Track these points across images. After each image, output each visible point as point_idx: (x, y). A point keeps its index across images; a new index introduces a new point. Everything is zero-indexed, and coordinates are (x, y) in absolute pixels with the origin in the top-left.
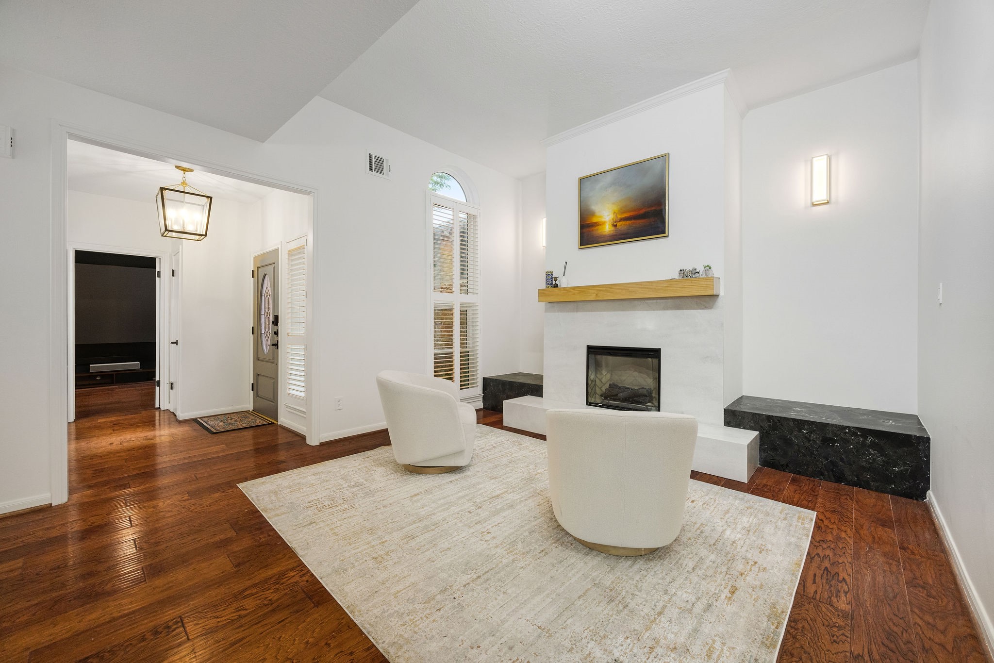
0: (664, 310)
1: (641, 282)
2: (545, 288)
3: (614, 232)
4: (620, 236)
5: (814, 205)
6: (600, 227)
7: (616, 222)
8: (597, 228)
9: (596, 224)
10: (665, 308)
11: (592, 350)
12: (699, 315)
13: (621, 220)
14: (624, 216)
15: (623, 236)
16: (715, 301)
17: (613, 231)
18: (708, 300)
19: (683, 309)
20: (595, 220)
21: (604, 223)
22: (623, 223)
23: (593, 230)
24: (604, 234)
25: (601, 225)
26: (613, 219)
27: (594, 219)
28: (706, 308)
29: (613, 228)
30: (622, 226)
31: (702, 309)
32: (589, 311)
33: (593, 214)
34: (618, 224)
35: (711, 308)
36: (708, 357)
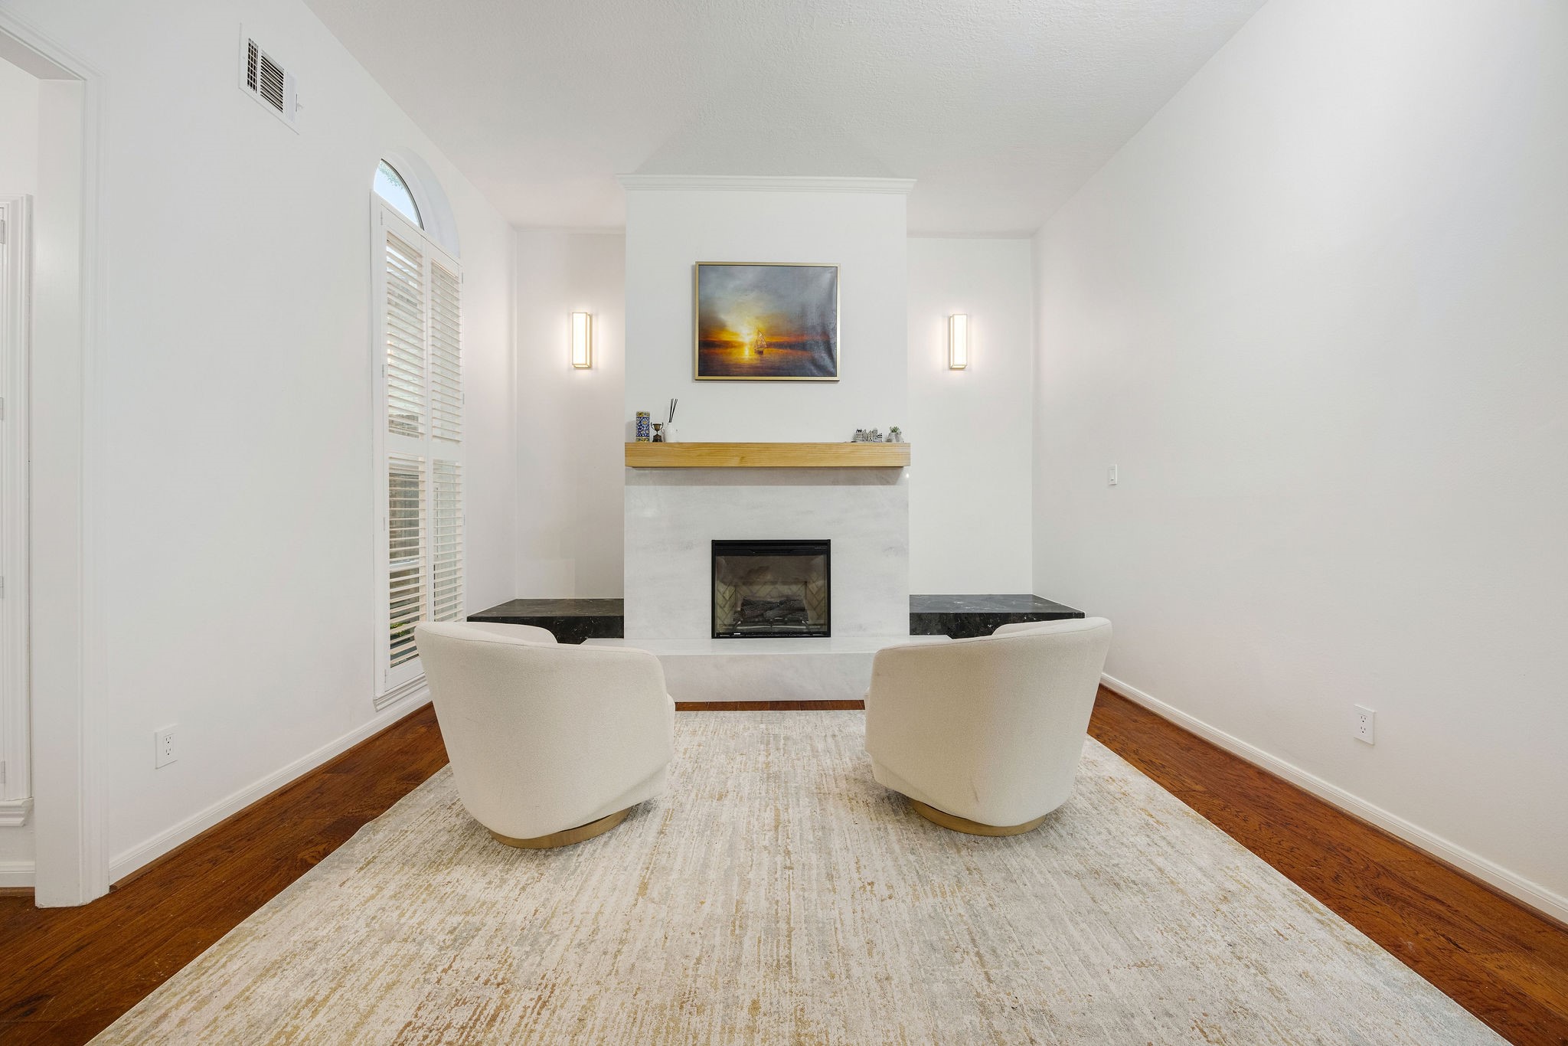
0: (835, 485)
1: (815, 444)
2: (635, 441)
3: (759, 362)
4: (766, 370)
5: (951, 369)
6: (734, 351)
7: (761, 347)
8: (729, 350)
9: (727, 345)
10: (835, 483)
11: (721, 548)
12: (876, 493)
13: (769, 345)
14: (774, 341)
15: (772, 371)
16: (898, 475)
17: (758, 360)
18: (888, 474)
19: (859, 485)
20: (725, 337)
21: (741, 345)
22: (775, 350)
23: (722, 353)
24: (742, 362)
25: (735, 347)
26: (757, 341)
27: (725, 335)
28: (888, 483)
29: (756, 356)
30: (773, 355)
31: (884, 484)
32: (715, 484)
33: (722, 327)
34: (765, 351)
35: (894, 483)
36: (891, 548)
